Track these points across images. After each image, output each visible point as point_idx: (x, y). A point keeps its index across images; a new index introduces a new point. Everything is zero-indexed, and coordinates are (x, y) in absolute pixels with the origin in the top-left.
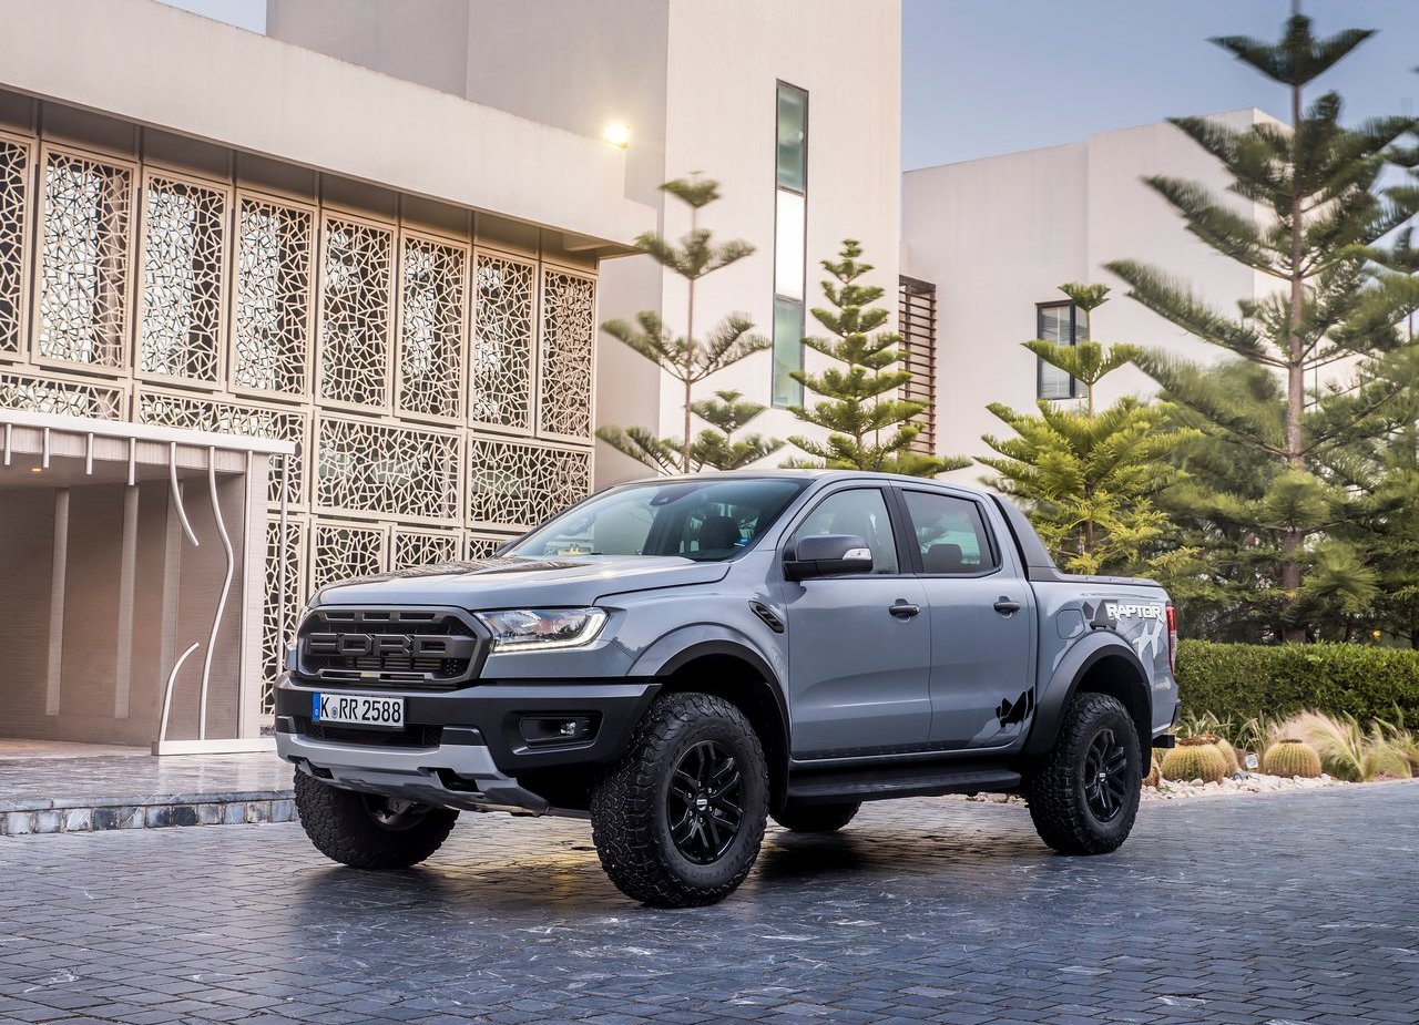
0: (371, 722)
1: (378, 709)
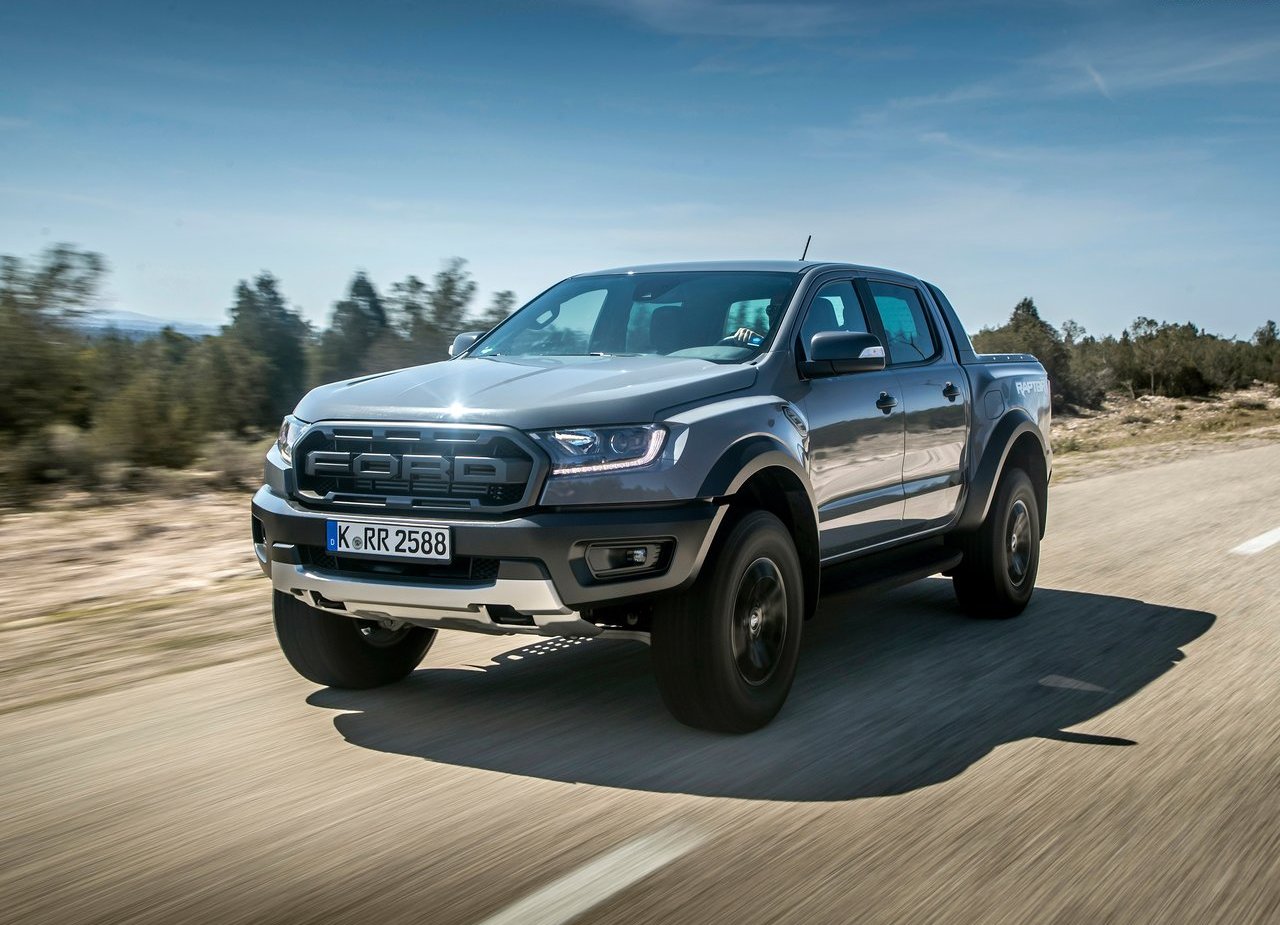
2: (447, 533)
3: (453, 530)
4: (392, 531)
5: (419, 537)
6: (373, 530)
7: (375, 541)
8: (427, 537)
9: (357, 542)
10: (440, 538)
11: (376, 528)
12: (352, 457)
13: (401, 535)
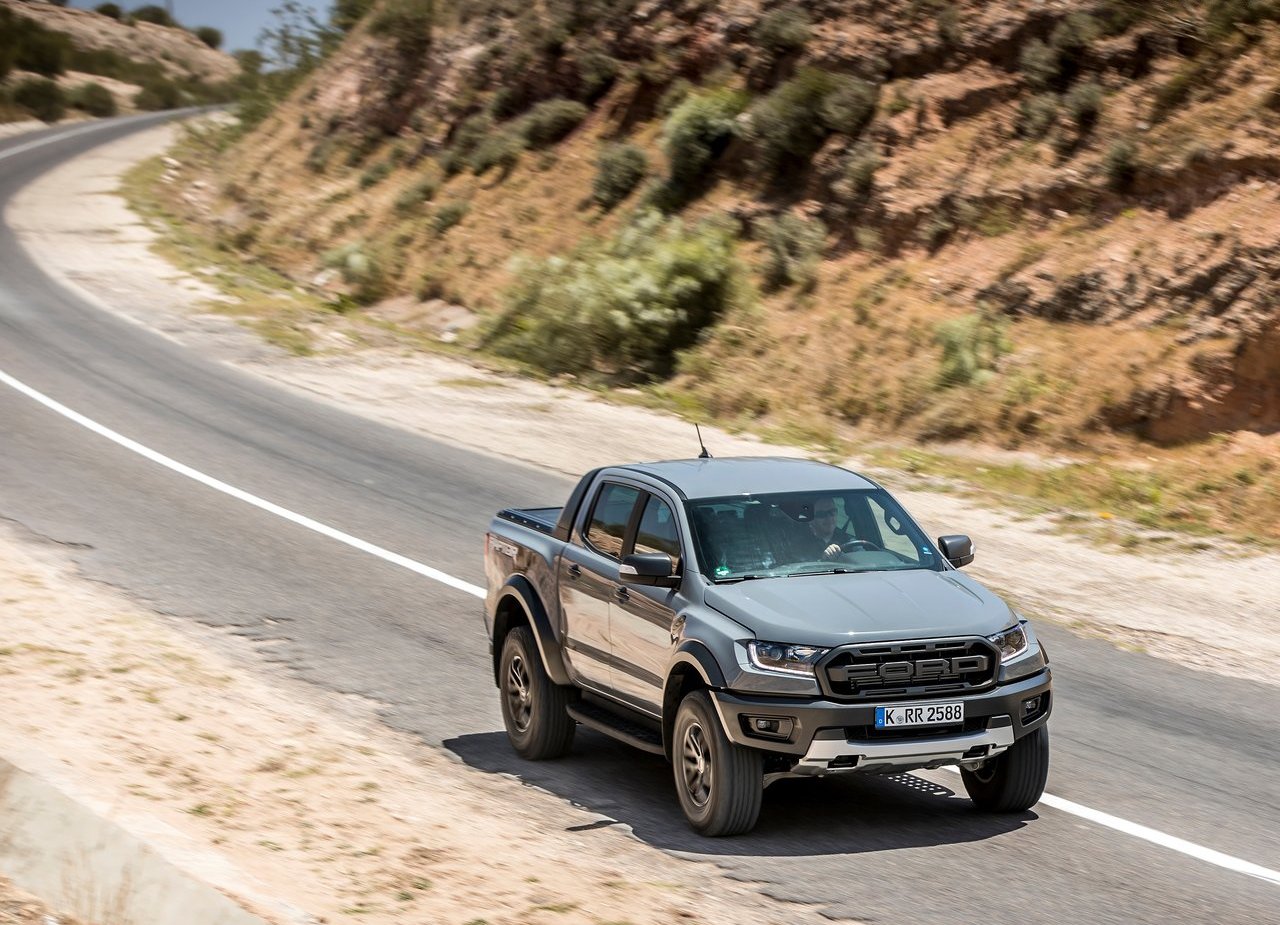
0: (936, 722)
1: (942, 712)
2: (962, 705)
3: (965, 702)
4: (925, 708)
5: (944, 711)
6: (912, 710)
7: (913, 717)
8: (949, 710)
9: (900, 719)
10: (958, 709)
11: (914, 708)
12: (878, 666)
13: (931, 711)
